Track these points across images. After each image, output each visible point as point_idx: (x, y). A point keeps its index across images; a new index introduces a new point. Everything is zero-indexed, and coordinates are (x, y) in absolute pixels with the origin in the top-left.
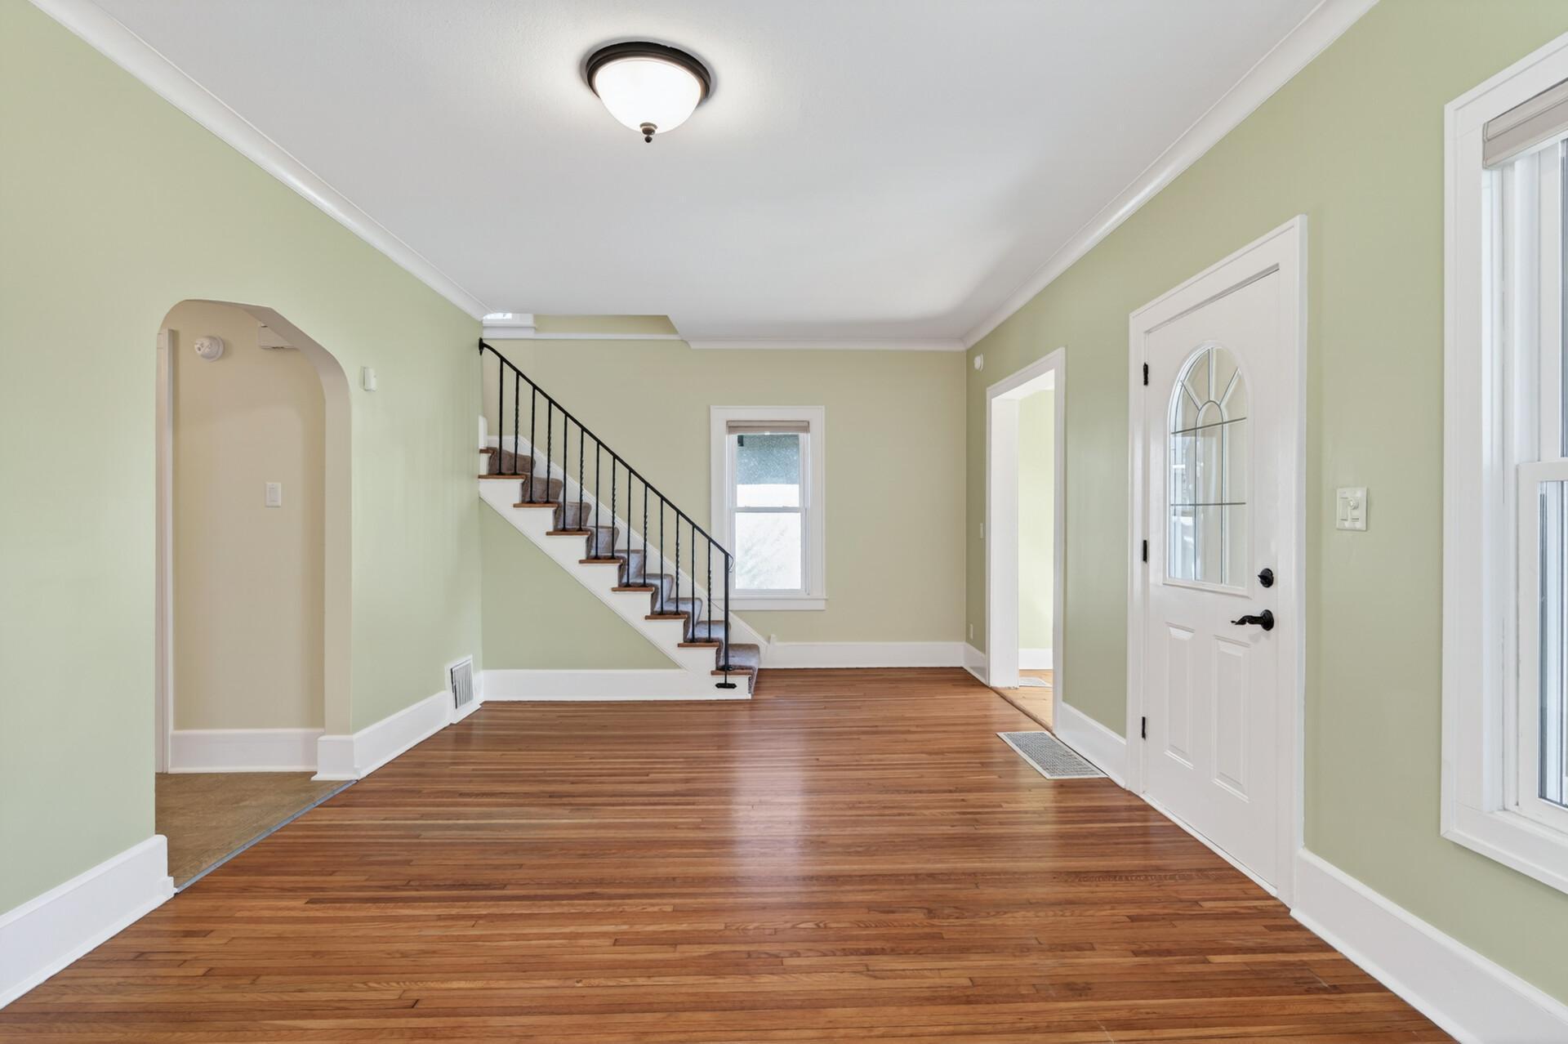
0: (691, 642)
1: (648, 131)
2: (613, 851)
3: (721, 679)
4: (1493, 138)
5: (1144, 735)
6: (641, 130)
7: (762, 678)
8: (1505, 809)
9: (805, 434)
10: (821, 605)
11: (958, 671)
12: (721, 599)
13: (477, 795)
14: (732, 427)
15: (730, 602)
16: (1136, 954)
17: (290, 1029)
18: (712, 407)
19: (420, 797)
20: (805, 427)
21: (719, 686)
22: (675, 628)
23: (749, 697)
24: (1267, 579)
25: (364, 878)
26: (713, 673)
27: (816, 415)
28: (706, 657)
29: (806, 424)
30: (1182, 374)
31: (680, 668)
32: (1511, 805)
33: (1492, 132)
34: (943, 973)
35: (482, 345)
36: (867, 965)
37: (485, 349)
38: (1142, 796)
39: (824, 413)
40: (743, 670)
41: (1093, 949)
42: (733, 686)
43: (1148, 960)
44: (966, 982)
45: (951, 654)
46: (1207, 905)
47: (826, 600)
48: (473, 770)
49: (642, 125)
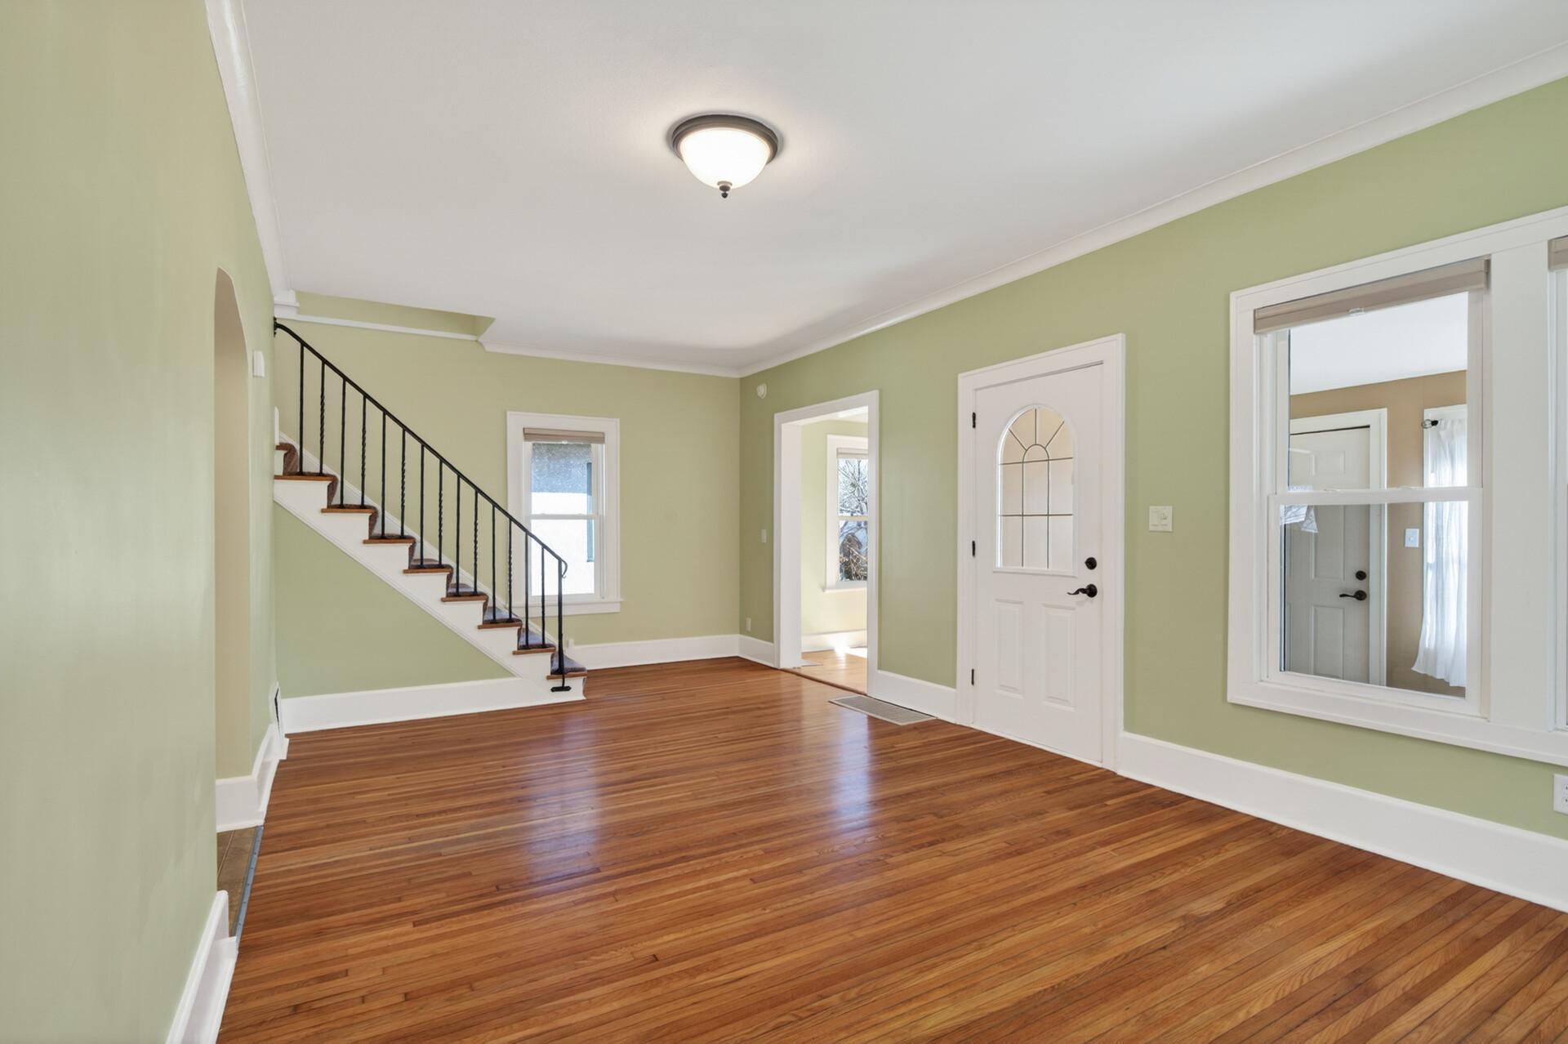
0: (525, 648)
1: (725, 189)
2: (652, 828)
3: (558, 683)
4: (1262, 319)
5: (973, 683)
6: (718, 187)
7: (593, 678)
8: (1262, 681)
9: (599, 445)
10: (617, 608)
11: (735, 659)
12: (554, 605)
13: (440, 813)
14: (528, 435)
15: (563, 607)
16: (1071, 809)
17: (562, 1007)
18: (508, 413)
19: (367, 828)
20: (600, 438)
21: (554, 690)
22: (509, 636)
23: (583, 698)
24: (1091, 564)
25: (444, 895)
26: (548, 678)
27: (611, 427)
28: (543, 663)
29: (601, 435)
30: (1010, 425)
31: (512, 675)
32: (1265, 679)
33: (1260, 315)
34: (990, 843)
35: (277, 326)
36: (940, 851)
37: (279, 330)
38: (972, 726)
39: (618, 424)
40: (577, 671)
41: (1047, 812)
42: (568, 689)
43: (1078, 811)
44: (1004, 845)
45: (730, 645)
46: (1075, 778)
47: (621, 602)
48: (389, 795)
49: (719, 184)
